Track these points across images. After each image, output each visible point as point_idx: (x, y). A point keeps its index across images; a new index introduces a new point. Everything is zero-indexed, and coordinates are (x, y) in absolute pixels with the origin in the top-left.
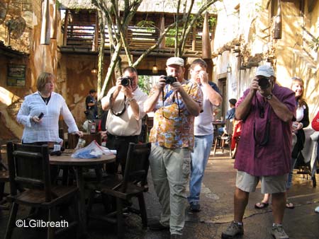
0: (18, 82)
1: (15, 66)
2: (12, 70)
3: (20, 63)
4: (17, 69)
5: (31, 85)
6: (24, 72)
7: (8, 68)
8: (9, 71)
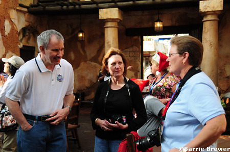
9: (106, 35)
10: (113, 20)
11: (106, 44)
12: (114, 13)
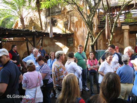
0: (71, 44)
1: (69, 38)
2: (68, 40)
4: (70, 40)
5: (75, 45)
6: (72, 40)
7: (67, 39)
8: (67, 41)
9: (124, 34)
10: (127, 29)
11: (124, 38)
12: (127, 27)
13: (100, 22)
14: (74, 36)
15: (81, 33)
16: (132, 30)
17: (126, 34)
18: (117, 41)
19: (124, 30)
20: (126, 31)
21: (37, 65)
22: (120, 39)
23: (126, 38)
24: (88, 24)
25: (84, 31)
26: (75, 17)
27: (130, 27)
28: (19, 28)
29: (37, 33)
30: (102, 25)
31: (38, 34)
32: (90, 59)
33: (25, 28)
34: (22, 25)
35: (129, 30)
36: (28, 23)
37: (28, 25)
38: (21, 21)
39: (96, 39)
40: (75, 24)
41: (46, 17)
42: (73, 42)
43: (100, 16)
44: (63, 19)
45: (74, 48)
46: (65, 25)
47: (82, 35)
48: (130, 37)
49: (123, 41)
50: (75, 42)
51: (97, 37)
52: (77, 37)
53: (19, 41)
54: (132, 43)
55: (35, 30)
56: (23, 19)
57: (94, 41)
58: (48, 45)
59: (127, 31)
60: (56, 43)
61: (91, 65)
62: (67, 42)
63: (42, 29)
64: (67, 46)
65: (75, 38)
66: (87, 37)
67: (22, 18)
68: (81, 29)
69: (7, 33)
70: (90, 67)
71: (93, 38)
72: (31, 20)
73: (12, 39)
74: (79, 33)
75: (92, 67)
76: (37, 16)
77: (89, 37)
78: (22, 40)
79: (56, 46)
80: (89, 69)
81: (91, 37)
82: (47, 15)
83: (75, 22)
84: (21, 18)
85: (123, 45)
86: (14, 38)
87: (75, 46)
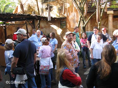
0: (64, 27)
2: (62, 23)
3: (64, 20)
4: (63, 23)
6: (65, 23)
7: (61, 22)
8: (61, 23)
9: (109, 18)
11: (109, 21)
12: (112, 12)
13: (88, 7)
14: (67, 19)
15: (72, 17)
16: (116, 14)
17: (111, 18)
18: (103, 24)
19: (109, 14)
20: (110, 15)
21: (40, 43)
22: (105, 22)
23: (110, 22)
24: (80, 10)
25: (74, 15)
26: (67, 3)
27: (114, 12)
28: (19, 13)
29: (36, 17)
30: (90, 10)
31: (38, 18)
32: (83, 38)
33: (24, 13)
34: (21, 10)
35: (113, 14)
36: (27, 9)
37: (27, 10)
38: (21, 7)
39: (87, 22)
40: (68, 10)
41: (42, 3)
42: (65, 25)
43: (88, 3)
44: (57, 5)
45: (67, 29)
46: (59, 10)
47: (73, 18)
48: (113, 20)
49: (107, 24)
50: (68, 24)
51: (88, 20)
52: (69, 20)
53: (20, 24)
54: (115, 26)
55: (35, 15)
56: (23, 6)
57: (85, 24)
58: (44, 28)
59: (112, 15)
60: (51, 26)
61: (84, 43)
62: (61, 25)
63: (39, 14)
64: (61, 28)
65: (67, 22)
66: (79, 21)
67: (22, 4)
68: (72, 14)
69: (12, 18)
70: (83, 44)
71: (85, 21)
72: (29, 6)
73: (14, 22)
74: (70, 17)
75: (84, 45)
76: (34, 3)
77: (81, 21)
78: (22, 24)
79: (51, 28)
80: (82, 47)
81: (82, 21)
82: (43, 2)
83: (67, 8)
84: (20, 5)
85: (108, 28)
86: (16, 22)
87: (68, 28)
